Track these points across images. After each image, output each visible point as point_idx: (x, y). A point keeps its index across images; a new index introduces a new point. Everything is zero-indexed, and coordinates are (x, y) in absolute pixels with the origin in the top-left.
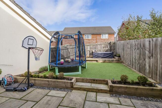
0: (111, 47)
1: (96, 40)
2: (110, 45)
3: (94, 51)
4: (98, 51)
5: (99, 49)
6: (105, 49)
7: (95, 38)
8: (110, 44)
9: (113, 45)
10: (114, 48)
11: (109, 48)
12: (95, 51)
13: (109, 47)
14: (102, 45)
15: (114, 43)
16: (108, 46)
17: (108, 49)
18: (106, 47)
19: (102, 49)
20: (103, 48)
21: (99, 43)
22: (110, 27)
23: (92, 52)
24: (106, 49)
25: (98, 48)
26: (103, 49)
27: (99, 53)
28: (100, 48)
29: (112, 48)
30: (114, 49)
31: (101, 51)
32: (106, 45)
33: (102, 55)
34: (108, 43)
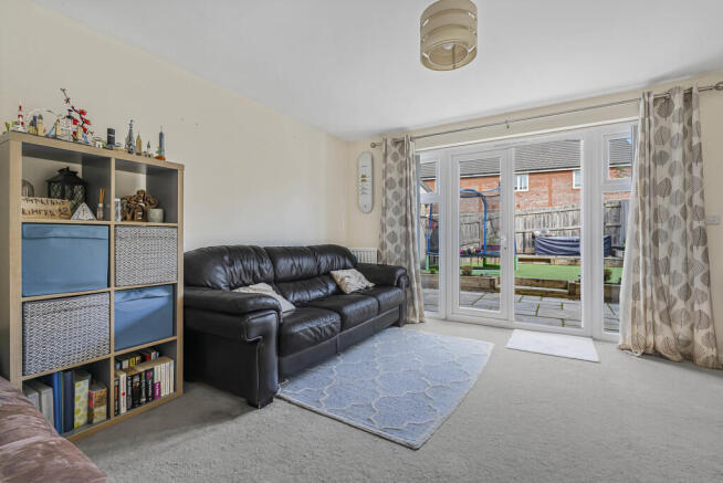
1: (550, 195)
3: (537, 233)
4: (553, 234)
5: (558, 227)
7: (546, 189)
9: (614, 214)
10: (615, 224)
12: (543, 232)
14: (570, 214)
15: (618, 206)
19: (568, 226)
21: (557, 208)
23: (534, 237)
25: (554, 225)
27: (558, 238)
28: (560, 225)
29: (607, 225)
30: (617, 227)
31: (564, 234)
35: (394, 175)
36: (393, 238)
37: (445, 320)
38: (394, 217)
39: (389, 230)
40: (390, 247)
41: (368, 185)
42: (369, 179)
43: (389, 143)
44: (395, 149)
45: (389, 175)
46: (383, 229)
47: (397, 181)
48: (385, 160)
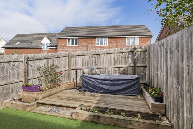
0: (135, 62)
2: (133, 56)
3: (86, 71)
4: (98, 72)
5: (104, 65)
6: (119, 66)
7: (115, 45)
8: (133, 52)
9: (142, 56)
10: (143, 65)
11: (132, 65)
13: (130, 61)
15: (146, 51)
16: (128, 58)
17: (127, 65)
18: (123, 59)
19: (111, 65)
20: (115, 63)
22: (143, 27)
24: (123, 65)
25: (102, 63)
26: (116, 66)
28: (106, 64)
29: (139, 65)
30: (145, 67)
32: (123, 56)
33: (105, 84)
34: (129, 50)
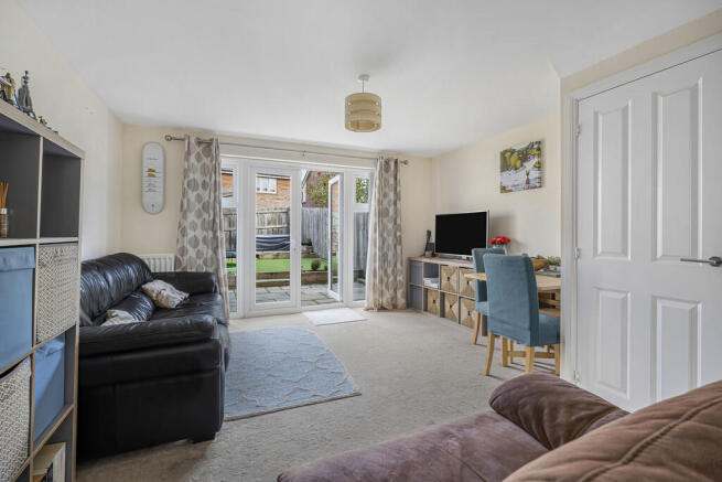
6: (273, 226)
8: (287, 212)
11: (285, 225)
13: (284, 221)
14: (266, 215)
16: (281, 219)
17: (281, 226)
18: (277, 220)
20: (268, 225)
24: (277, 226)
31: (262, 233)
32: (277, 217)
34: (281, 209)
35: (197, 176)
36: (195, 242)
37: (244, 318)
38: (196, 220)
39: (191, 234)
40: (192, 253)
41: (158, 181)
42: (159, 175)
43: (193, 141)
44: (199, 149)
45: (191, 176)
46: (183, 232)
47: (200, 183)
48: (187, 159)
